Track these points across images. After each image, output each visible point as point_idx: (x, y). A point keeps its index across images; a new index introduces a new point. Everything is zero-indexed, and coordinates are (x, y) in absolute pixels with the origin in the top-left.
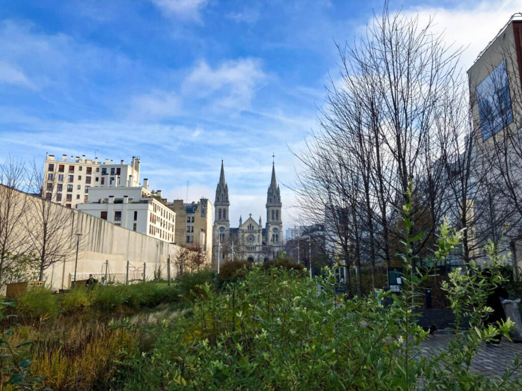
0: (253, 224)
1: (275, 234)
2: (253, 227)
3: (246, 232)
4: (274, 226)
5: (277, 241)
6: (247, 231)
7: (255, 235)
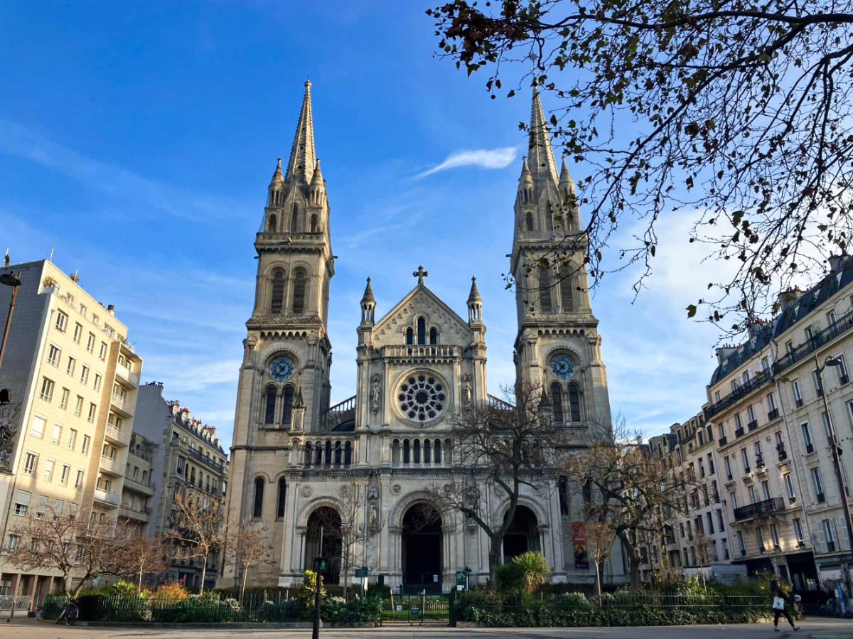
0: (433, 321)
1: (564, 382)
2: (434, 333)
3: (395, 361)
4: (555, 343)
5: (576, 416)
6: (403, 353)
7: (443, 371)
